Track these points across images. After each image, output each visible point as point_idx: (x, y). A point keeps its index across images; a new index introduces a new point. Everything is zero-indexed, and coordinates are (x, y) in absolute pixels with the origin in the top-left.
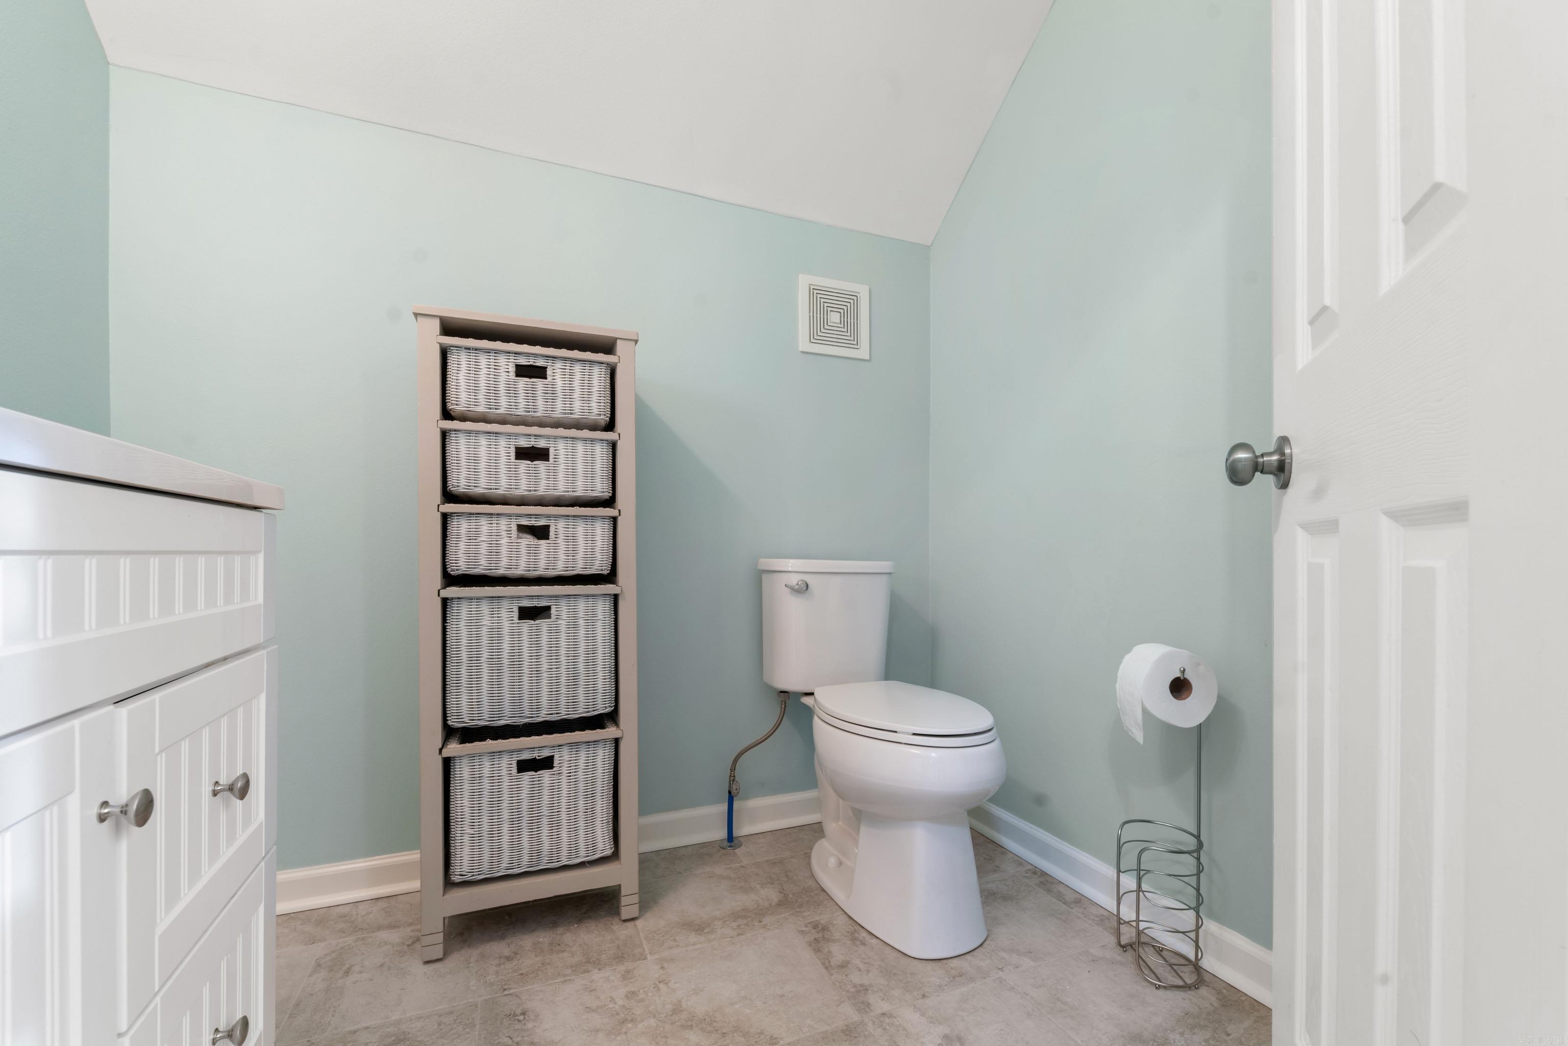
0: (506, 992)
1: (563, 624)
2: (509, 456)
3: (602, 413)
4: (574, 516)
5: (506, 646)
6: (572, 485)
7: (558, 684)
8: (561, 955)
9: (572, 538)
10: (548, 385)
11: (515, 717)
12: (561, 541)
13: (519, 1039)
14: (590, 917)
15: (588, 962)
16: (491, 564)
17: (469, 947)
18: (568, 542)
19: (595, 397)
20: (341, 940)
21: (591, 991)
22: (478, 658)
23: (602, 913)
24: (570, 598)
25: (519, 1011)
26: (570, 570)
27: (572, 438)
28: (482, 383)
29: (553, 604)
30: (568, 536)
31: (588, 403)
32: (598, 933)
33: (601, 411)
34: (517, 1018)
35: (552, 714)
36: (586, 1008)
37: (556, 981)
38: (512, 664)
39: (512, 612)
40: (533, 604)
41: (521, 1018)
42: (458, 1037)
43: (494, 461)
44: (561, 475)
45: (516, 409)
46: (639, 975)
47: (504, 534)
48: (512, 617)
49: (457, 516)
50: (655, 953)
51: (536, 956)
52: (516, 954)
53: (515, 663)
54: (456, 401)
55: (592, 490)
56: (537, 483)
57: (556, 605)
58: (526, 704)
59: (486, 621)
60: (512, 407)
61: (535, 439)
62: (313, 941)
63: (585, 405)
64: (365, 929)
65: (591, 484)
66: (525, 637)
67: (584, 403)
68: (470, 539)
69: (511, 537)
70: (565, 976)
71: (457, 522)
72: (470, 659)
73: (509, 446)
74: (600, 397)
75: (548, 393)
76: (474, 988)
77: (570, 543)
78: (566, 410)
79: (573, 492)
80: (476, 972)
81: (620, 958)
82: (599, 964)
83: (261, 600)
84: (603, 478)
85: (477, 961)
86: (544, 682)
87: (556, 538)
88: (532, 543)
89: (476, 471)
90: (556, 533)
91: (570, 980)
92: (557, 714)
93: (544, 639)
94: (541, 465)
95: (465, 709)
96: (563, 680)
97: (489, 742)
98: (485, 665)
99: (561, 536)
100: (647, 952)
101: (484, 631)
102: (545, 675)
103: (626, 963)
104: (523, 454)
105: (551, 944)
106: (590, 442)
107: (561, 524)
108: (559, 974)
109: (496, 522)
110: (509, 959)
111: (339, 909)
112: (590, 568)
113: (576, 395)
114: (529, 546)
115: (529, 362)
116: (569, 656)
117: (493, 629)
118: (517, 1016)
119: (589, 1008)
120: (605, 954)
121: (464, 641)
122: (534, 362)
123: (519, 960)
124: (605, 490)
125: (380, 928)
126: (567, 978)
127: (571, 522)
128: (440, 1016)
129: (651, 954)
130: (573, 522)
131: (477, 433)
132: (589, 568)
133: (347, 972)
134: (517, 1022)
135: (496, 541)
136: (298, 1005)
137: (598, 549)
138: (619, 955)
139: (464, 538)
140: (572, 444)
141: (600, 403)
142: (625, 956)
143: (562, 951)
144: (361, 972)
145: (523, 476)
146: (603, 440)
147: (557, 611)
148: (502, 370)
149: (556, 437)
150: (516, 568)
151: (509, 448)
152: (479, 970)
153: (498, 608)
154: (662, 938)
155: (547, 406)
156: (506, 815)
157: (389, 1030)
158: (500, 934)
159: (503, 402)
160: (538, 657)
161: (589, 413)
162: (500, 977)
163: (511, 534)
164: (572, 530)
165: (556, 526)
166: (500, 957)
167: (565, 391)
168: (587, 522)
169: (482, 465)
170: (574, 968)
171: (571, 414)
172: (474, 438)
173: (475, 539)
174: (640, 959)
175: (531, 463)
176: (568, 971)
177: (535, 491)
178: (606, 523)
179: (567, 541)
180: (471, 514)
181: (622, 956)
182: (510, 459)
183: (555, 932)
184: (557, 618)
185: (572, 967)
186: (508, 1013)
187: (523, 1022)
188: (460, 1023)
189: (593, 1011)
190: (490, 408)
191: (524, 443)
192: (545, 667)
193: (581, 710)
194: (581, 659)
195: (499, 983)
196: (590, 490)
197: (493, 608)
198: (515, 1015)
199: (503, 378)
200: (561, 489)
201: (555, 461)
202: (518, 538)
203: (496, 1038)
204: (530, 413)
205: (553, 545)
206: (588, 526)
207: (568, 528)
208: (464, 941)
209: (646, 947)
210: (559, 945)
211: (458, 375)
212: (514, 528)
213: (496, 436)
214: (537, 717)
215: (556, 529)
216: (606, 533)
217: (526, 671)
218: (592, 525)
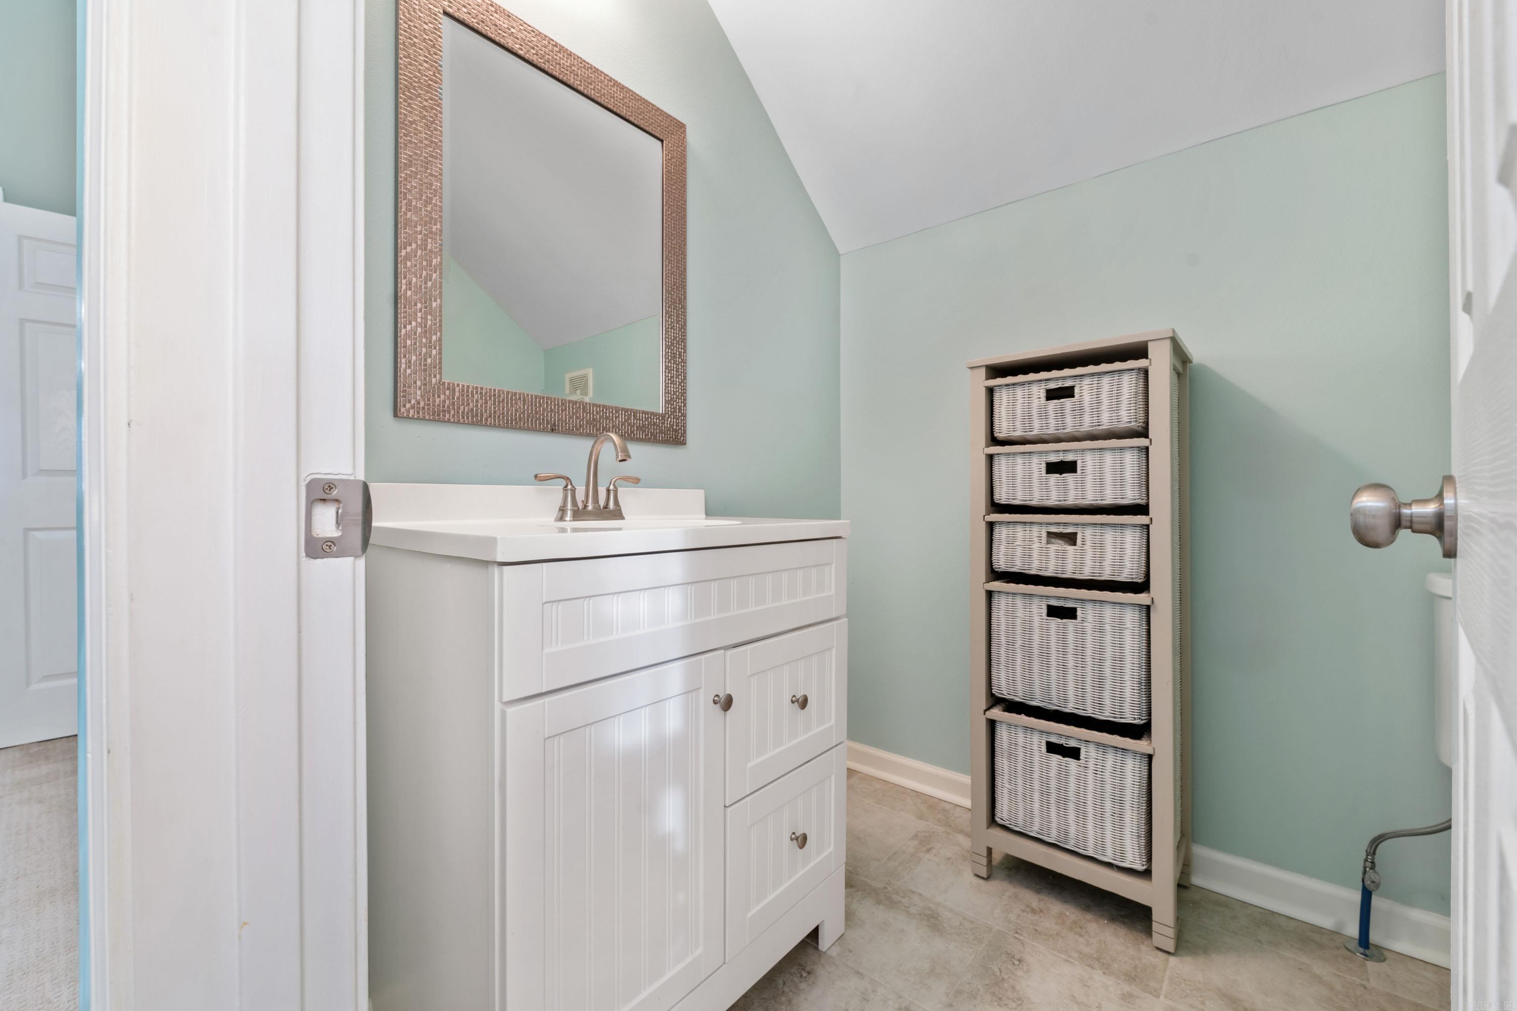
0: (1017, 936)
1: (1089, 627)
2: (1041, 471)
3: (1132, 420)
4: (1102, 524)
5: (1036, 637)
6: (1100, 493)
7: (1083, 682)
8: (1077, 937)
9: (1099, 545)
10: (1075, 402)
11: (1044, 702)
12: (1088, 547)
13: (1006, 977)
14: (1124, 923)
15: (1098, 959)
16: (1024, 565)
17: (1010, 882)
18: (1096, 549)
19: (1124, 406)
20: (935, 826)
21: (1086, 986)
22: (1013, 644)
23: (1139, 927)
24: (1096, 603)
25: (1017, 957)
26: (1097, 576)
27: (1100, 449)
28: (1019, 411)
29: (1078, 606)
30: (1096, 543)
31: (1117, 413)
32: (1123, 941)
33: (1131, 419)
34: (1013, 960)
35: (1078, 709)
36: (1072, 996)
37: (1060, 955)
38: (1041, 654)
39: (1041, 608)
40: (1060, 604)
41: (1017, 963)
42: (967, 942)
43: (1028, 477)
44: (1089, 485)
45: (1047, 429)
46: (1140, 1007)
47: (1036, 539)
48: (1041, 613)
49: (999, 524)
50: (1171, 999)
51: (1056, 924)
52: (1041, 911)
53: (1045, 655)
54: (1000, 430)
55: (1122, 498)
56: (1066, 493)
57: (1082, 608)
58: (1054, 693)
59: (1020, 613)
60: (1044, 428)
61: (1064, 454)
62: (921, 817)
63: (1113, 415)
64: (953, 828)
65: (1120, 492)
66: (1053, 633)
67: (1112, 414)
68: (1009, 543)
69: (1041, 543)
70: (1070, 956)
71: (999, 529)
72: (1008, 643)
73: (1041, 462)
74: (1131, 404)
75: (1075, 410)
76: (996, 916)
77: (1097, 550)
78: (1093, 423)
79: (1101, 500)
80: (1005, 905)
81: (1131, 977)
82: (1107, 969)
83: (833, 592)
84: (1134, 486)
85: (1010, 897)
86: (1071, 677)
87: (1083, 544)
88: (1060, 549)
89: (1014, 486)
90: (1083, 540)
91: (1072, 963)
92: (1084, 710)
93: (1071, 638)
94: (1069, 477)
95: (1003, 683)
96: (1089, 680)
97: (1023, 717)
98: (1019, 651)
99: (1088, 543)
100: (1163, 992)
101: (1018, 621)
102: (1071, 671)
103: (1134, 987)
104: (1054, 468)
105: (1074, 922)
106: (1119, 451)
107: (1089, 532)
108: (1066, 951)
109: (1029, 529)
110: (1033, 911)
111: (944, 804)
112: (1119, 575)
113: (1104, 407)
114: (1057, 551)
115: (1058, 385)
116: (1095, 659)
117: (1025, 621)
118: (1014, 958)
119: (1074, 997)
120: (1118, 964)
121: (1003, 628)
122: (1063, 384)
123: (1040, 917)
124: (1136, 497)
125: (961, 832)
126: (1070, 960)
127: (1098, 530)
128: (964, 919)
129: (1166, 997)
130: (1101, 530)
131: (1015, 454)
132: (1117, 575)
133: (928, 851)
134: (1011, 963)
135: (1029, 545)
136: (895, 854)
137: (1127, 558)
138: (1132, 975)
139: (1004, 543)
140: (1100, 455)
141: (1130, 410)
142: (1137, 980)
143: (1081, 936)
144: (935, 855)
145: (1053, 488)
146: (1133, 447)
147: (1082, 613)
148: (1035, 397)
149: (1083, 450)
150: (1046, 570)
151: (1041, 464)
152: (1007, 905)
153: (1030, 604)
154: (1188, 991)
155: (1075, 422)
156: (1036, 785)
157: (931, 905)
158: (1038, 887)
159: (1036, 424)
160: (1065, 653)
161: (1118, 422)
162: (1019, 921)
163: (1041, 540)
164: (1099, 537)
165: (1083, 533)
166: (1028, 906)
167: (1092, 405)
168: (1116, 529)
169: (1019, 481)
170: (1081, 956)
171: (1099, 425)
172: (1012, 459)
173: (1012, 544)
174: (1150, 993)
175: (1060, 476)
176: (1076, 955)
177: (1065, 500)
178: (1137, 531)
179: (1094, 547)
180: (1009, 522)
181: (1134, 977)
182: (1041, 474)
183: (1084, 915)
184: (1083, 620)
185: (1081, 953)
186: (1009, 951)
187: (1016, 967)
188: (974, 933)
189: (1076, 1002)
190: (1026, 432)
191: (1053, 458)
192: (1071, 664)
193: (1107, 714)
194: (1108, 664)
195: (1016, 925)
196: (1119, 498)
197: (1026, 603)
198: (1013, 957)
199: (1035, 403)
200: (1090, 498)
201: (1082, 473)
202: (1048, 543)
203: (991, 963)
204: (1060, 431)
205: (1080, 551)
206: (1117, 534)
207: (1096, 535)
208: (1009, 876)
209: (1165, 986)
210: (1081, 928)
211: (1000, 409)
212: (1044, 535)
213: (1029, 455)
214: (1065, 707)
215: (1083, 536)
216: (1137, 541)
217: (1053, 663)
218: (1121, 533)
